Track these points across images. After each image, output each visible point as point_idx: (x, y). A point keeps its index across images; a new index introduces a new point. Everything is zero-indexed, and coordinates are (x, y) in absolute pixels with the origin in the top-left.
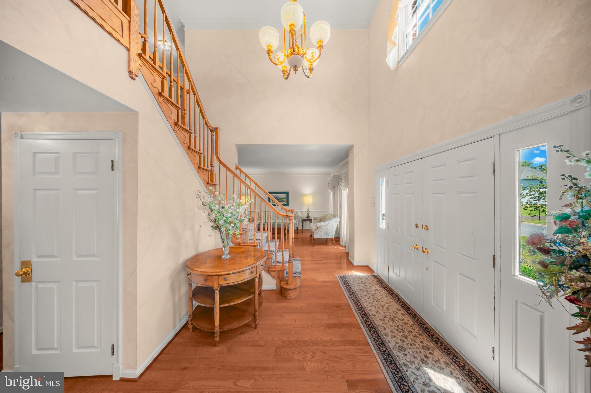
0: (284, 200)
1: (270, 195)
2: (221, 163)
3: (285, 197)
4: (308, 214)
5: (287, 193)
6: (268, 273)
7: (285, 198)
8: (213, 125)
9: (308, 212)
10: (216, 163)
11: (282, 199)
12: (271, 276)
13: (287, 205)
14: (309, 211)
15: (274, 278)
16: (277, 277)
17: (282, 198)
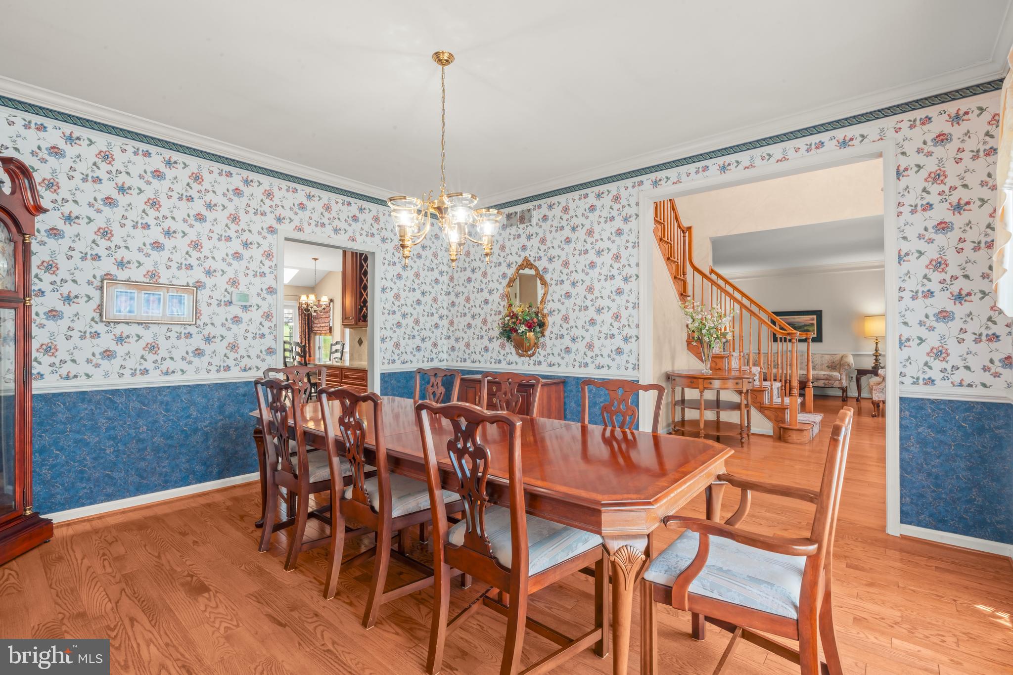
0: (811, 329)
1: (778, 318)
2: (695, 269)
3: (811, 322)
4: (876, 360)
5: (819, 314)
6: (761, 412)
7: (813, 324)
8: (685, 224)
9: (876, 356)
10: (689, 269)
11: (806, 328)
12: (765, 416)
13: (819, 339)
14: (880, 355)
15: (769, 418)
16: (773, 417)
17: (806, 325)
